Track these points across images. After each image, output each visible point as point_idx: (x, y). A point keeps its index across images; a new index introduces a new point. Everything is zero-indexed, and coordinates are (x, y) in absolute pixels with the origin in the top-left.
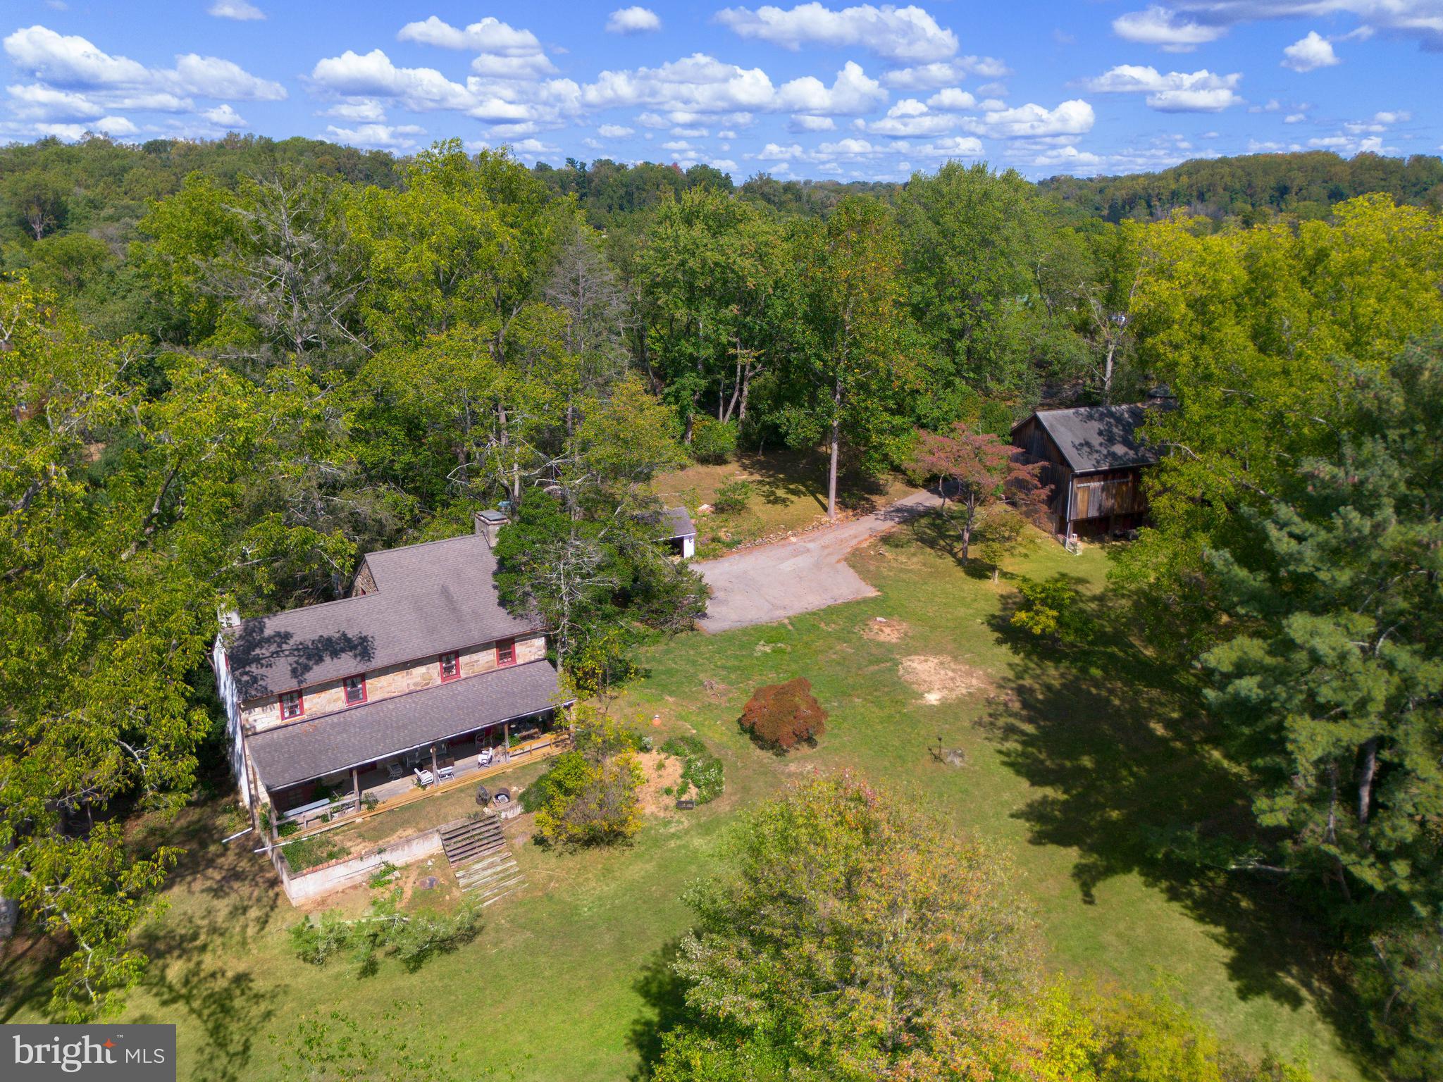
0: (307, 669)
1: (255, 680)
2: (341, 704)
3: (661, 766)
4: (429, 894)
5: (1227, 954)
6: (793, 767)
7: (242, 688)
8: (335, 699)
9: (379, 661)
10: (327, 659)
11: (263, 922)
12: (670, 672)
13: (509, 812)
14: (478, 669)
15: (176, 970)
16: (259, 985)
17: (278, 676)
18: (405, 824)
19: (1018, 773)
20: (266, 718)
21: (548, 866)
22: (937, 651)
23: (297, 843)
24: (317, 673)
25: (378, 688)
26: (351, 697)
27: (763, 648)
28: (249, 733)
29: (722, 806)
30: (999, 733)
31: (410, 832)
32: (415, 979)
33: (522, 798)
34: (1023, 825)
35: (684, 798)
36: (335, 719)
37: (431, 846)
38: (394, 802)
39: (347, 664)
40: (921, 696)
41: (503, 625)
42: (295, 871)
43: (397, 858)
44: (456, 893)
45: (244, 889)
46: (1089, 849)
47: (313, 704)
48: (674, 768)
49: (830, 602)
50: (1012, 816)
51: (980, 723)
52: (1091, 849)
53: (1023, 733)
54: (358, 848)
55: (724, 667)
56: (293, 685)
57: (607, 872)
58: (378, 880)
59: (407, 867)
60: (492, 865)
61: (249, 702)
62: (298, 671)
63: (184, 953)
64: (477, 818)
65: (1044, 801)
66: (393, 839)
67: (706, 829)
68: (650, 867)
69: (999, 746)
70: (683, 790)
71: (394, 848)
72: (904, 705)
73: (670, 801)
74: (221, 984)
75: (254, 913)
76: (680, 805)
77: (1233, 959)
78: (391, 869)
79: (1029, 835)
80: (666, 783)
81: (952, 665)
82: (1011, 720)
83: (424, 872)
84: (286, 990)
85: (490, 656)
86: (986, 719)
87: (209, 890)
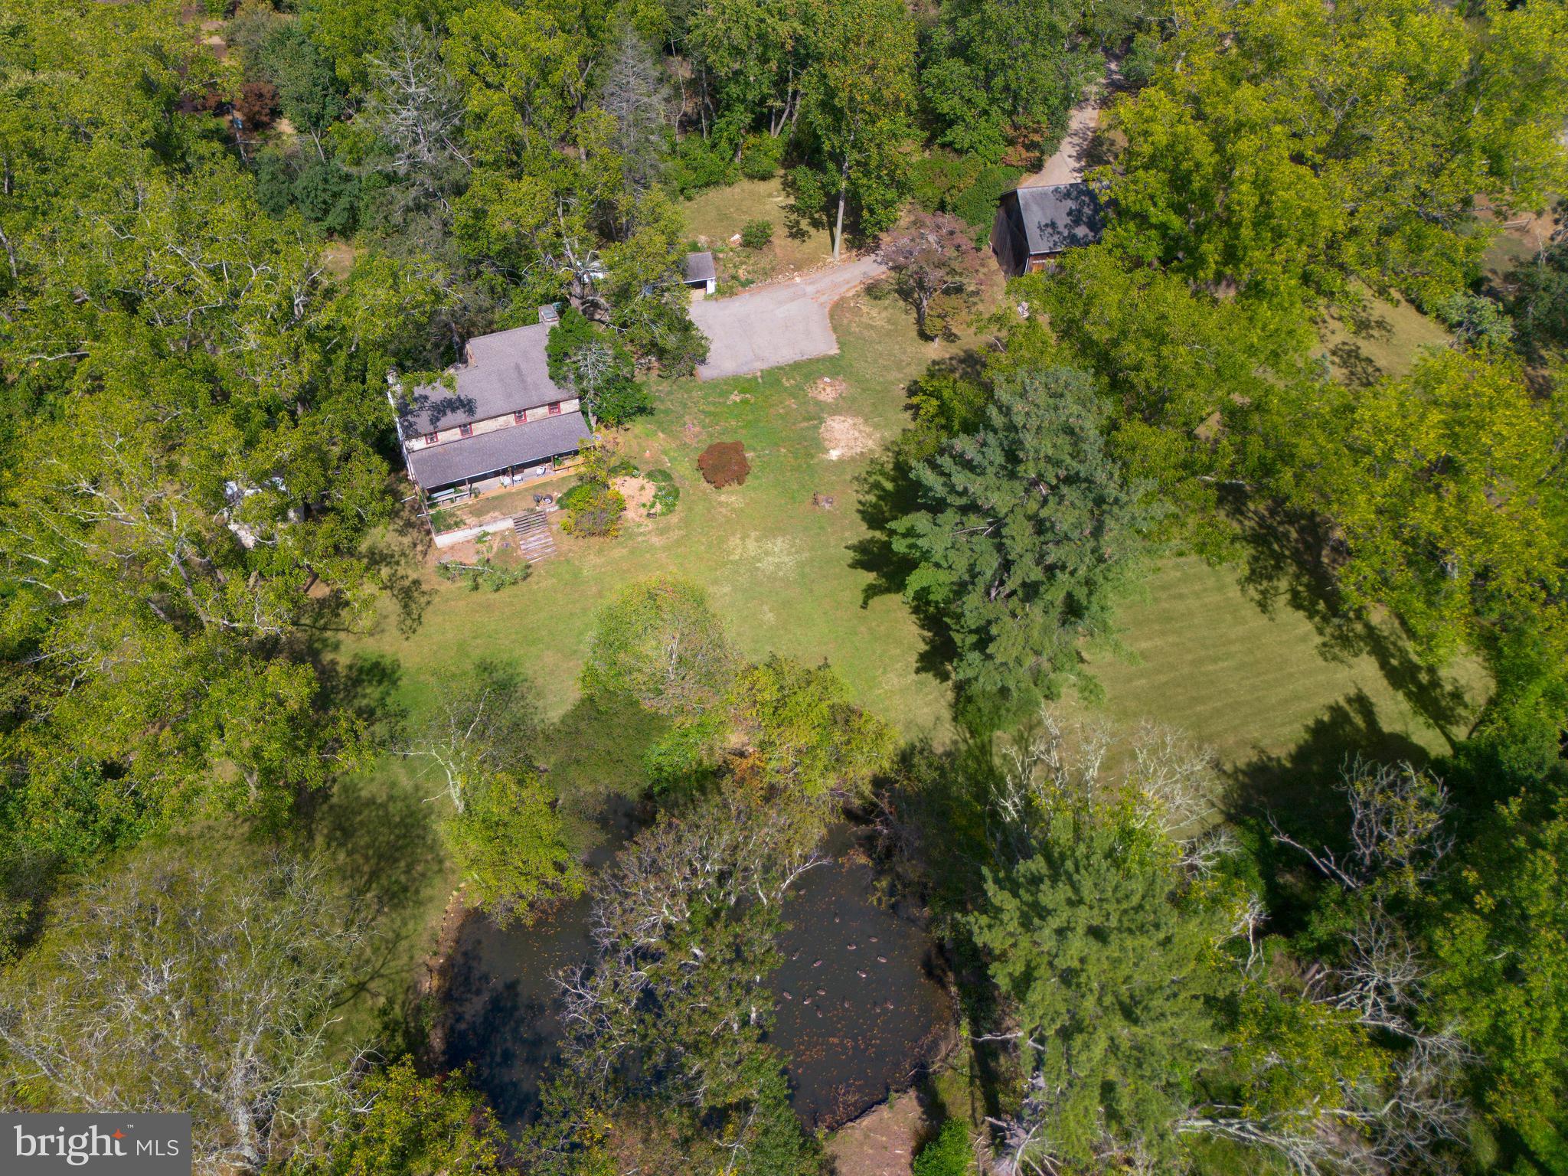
0: (438, 419)
1: (411, 425)
2: (459, 437)
3: (642, 488)
4: (506, 552)
5: (923, 647)
6: (723, 498)
7: (405, 429)
8: (455, 434)
9: (479, 415)
10: (449, 413)
11: (425, 554)
12: (667, 412)
13: (550, 508)
14: (537, 417)
15: (385, 572)
16: (425, 587)
17: (423, 421)
18: (494, 509)
19: (864, 519)
20: (418, 444)
21: (568, 543)
22: (856, 414)
23: (438, 513)
24: (443, 422)
25: (479, 428)
26: (463, 433)
27: (736, 397)
28: (411, 451)
29: (674, 519)
30: (866, 487)
31: (497, 514)
32: (497, 595)
33: (559, 501)
34: (851, 554)
35: (652, 511)
36: (456, 445)
37: (509, 523)
38: (491, 494)
39: (460, 416)
40: (827, 451)
41: (552, 392)
42: (439, 532)
43: (490, 529)
44: (520, 552)
45: (414, 534)
46: (882, 574)
47: (442, 437)
48: (651, 489)
49: (798, 358)
50: (846, 547)
51: (857, 479)
52: (885, 575)
53: (884, 489)
54: (470, 520)
55: (703, 412)
56: (431, 428)
57: (600, 551)
58: (480, 539)
59: (494, 534)
60: (539, 539)
61: (409, 437)
62: (434, 420)
63: (388, 564)
64: (532, 511)
65: (872, 541)
66: (488, 517)
67: (661, 532)
68: (625, 551)
69: (861, 497)
70: (653, 506)
71: (488, 523)
72: (812, 457)
73: (644, 511)
74: (407, 583)
75: (419, 548)
76: (649, 515)
77: (926, 652)
78: (486, 534)
79: (850, 561)
80: (644, 500)
81: (862, 428)
82: (880, 478)
83: (503, 538)
84: (437, 592)
85: (545, 410)
86: (864, 475)
87: (396, 530)
